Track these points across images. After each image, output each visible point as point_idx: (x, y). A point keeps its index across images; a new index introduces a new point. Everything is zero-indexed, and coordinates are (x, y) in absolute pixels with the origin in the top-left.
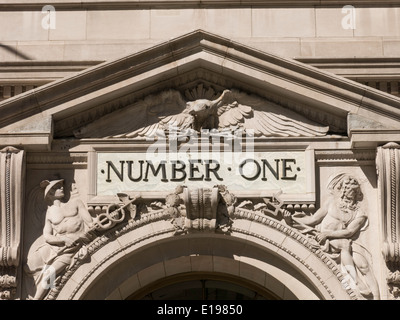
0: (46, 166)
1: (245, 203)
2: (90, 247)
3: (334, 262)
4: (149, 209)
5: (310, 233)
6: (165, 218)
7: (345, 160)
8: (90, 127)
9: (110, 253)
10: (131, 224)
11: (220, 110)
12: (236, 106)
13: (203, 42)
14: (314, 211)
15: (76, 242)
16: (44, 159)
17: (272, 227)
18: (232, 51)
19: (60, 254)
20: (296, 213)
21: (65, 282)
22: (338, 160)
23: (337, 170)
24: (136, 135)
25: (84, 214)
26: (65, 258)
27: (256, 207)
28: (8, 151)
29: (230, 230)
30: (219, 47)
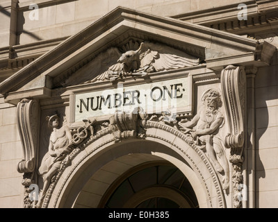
0: (51, 107)
1: (153, 117)
2: (70, 156)
3: (202, 151)
4: (102, 127)
5: (188, 133)
6: (110, 132)
7: (212, 80)
8: (71, 79)
9: (81, 158)
10: (92, 138)
11: (141, 56)
12: (150, 52)
13: (123, 14)
14: (192, 117)
15: (63, 153)
16: (49, 102)
17: (168, 131)
18: (138, 17)
19: (55, 162)
20: (182, 120)
21: (58, 179)
22: (208, 80)
23: (207, 87)
24: (96, 80)
25: (69, 135)
26: (57, 164)
27: (160, 119)
28: (23, 102)
29: (145, 136)
30: (131, 16)
